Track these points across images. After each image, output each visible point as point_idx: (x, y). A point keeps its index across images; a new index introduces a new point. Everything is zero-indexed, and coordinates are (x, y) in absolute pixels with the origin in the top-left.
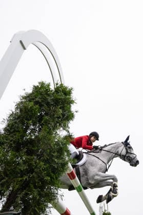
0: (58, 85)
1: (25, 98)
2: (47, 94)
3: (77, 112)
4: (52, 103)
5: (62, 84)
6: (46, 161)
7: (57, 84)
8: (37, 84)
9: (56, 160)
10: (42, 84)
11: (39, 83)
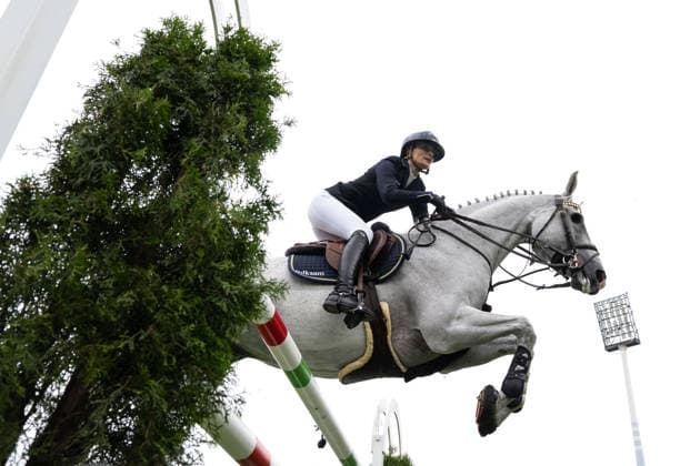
0: (230, 34)
1: (116, 71)
2: (193, 61)
3: (289, 124)
4: (214, 93)
5: (242, 31)
6: (194, 289)
7: (227, 29)
8: (157, 27)
9: (225, 285)
10: (176, 25)
11: (165, 24)
